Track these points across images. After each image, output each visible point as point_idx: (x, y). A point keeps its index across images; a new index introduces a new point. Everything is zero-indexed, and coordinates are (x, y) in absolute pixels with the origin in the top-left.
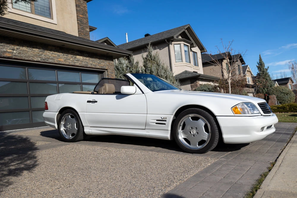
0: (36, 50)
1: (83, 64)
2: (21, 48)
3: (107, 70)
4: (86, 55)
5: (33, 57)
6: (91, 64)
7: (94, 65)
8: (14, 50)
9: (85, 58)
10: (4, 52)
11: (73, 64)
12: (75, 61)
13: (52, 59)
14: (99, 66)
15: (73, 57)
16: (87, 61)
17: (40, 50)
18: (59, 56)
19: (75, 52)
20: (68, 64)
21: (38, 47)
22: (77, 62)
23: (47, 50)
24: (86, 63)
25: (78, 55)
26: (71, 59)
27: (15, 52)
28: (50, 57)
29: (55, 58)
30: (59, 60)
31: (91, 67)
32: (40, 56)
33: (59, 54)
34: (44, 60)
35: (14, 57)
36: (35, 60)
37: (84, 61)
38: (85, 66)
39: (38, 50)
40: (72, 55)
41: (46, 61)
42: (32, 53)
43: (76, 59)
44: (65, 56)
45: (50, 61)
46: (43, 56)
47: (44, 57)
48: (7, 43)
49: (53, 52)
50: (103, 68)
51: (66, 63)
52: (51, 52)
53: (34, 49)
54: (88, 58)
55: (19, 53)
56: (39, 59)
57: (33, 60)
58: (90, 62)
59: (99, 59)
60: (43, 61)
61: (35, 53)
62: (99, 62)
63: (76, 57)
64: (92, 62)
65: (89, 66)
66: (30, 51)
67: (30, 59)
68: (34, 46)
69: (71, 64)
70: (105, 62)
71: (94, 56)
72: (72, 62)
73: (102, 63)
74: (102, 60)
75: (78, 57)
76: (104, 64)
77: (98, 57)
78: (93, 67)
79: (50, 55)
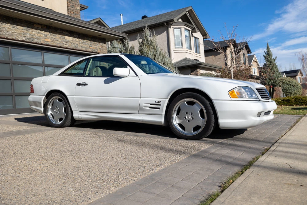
0: (20, 28)
1: (73, 46)
2: (3, 25)
3: (98, 53)
4: (76, 36)
5: (16, 35)
6: (81, 47)
7: (84, 48)
9: (74, 39)
11: (61, 45)
12: (63, 42)
13: (37, 39)
14: (90, 49)
15: (62, 38)
16: (76, 42)
17: (24, 28)
18: (46, 36)
19: (64, 32)
20: (56, 45)
21: (23, 25)
22: (65, 43)
23: (33, 28)
24: (76, 45)
25: (67, 36)
26: (59, 40)
28: (36, 37)
29: (41, 38)
30: (46, 40)
31: (81, 49)
32: (25, 35)
33: (46, 33)
34: (29, 39)
36: (19, 39)
37: (74, 42)
38: (74, 48)
39: (22, 27)
40: (61, 36)
41: (31, 41)
42: (15, 31)
43: (65, 40)
44: (53, 37)
45: (36, 41)
46: (28, 35)
47: (30, 36)
49: (39, 31)
50: (94, 51)
51: (53, 44)
52: (37, 31)
53: (18, 27)
54: (78, 40)
55: (1, 31)
56: (24, 39)
57: (17, 39)
58: (80, 44)
60: (28, 41)
61: (19, 31)
62: (90, 44)
63: (64, 38)
64: (82, 44)
65: (79, 48)
66: (14, 28)
67: (13, 38)
68: (19, 24)
69: (59, 45)
70: (97, 45)
71: (85, 38)
72: (60, 43)
73: (93, 46)
74: (93, 42)
75: (67, 38)
76: (95, 47)
77: (90, 39)
78: (84, 49)
79: (36, 34)
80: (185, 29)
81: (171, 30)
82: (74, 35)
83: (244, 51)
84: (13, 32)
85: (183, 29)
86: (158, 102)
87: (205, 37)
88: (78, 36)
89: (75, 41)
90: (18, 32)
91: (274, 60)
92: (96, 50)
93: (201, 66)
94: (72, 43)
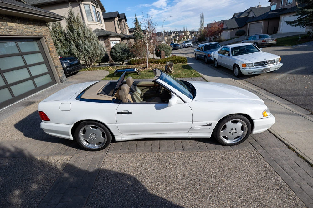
1: (18, 32)
3: (43, 36)
4: (18, 21)
6: (27, 32)
9: (18, 25)
11: (7, 33)
12: (8, 30)
14: (35, 33)
15: (4, 25)
16: (21, 28)
19: (4, 18)
22: (10, 30)
24: (21, 31)
25: (8, 22)
26: (2, 28)
31: (28, 35)
38: (21, 35)
40: (2, 23)
50: (40, 35)
54: (21, 25)
58: (25, 29)
59: (33, 24)
62: (34, 28)
63: (7, 25)
64: (27, 29)
65: (26, 34)
69: (4, 33)
70: (41, 28)
71: (27, 22)
72: (5, 31)
73: (37, 30)
74: (36, 26)
75: (9, 24)
76: (39, 30)
77: (32, 23)
78: (30, 34)
80: (92, 5)
81: (82, 6)
82: (16, 20)
83: (124, 20)
85: (91, 6)
86: (209, 124)
87: (103, 11)
88: (19, 21)
89: (19, 26)
91: (140, 26)
92: (41, 34)
93: (111, 35)
94: (17, 29)
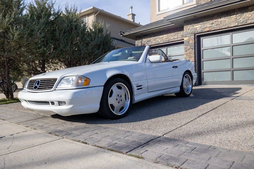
0: (234, 17)
2: (219, 20)
5: (229, 24)
8: (213, 24)
10: (205, 28)
17: (237, 15)
21: (236, 13)
23: (247, 12)
27: (213, 25)
28: (250, 18)
32: (238, 21)
35: (212, 29)
36: (232, 26)
39: (235, 16)
42: (229, 21)
48: (207, 21)
52: (252, 12)
53: (231, 17)
55: (217, 25)
56: (237, 24)
57: (230, 27)
60: (241, 24)
61: (233, 19)
66: (228, 19)
67: (227, 27)
68: (232, 14)
79: (251, 16)
84: (227, 22)
90: (231, 21)
